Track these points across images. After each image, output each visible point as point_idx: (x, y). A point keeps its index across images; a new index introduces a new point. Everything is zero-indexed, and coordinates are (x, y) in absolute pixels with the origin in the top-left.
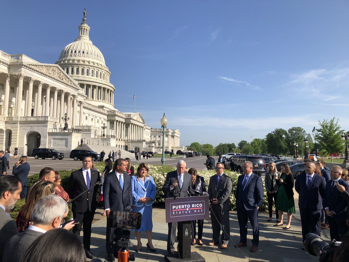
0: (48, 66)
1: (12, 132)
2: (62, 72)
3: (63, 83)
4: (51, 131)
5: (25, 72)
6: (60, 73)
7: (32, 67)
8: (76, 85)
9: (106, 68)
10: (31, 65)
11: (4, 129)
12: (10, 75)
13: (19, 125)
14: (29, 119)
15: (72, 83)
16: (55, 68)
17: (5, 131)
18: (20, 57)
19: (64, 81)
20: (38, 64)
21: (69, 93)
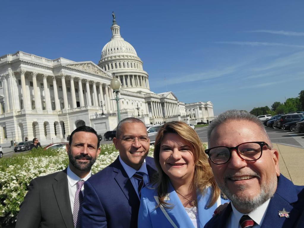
0: (83, 64)
1: (64, 123)
2: (96, 67)
3: (99, 76)
4: (92, 118)
5: (65, 72)
6: (94, 68)
7: (70, 67)
8: (110, 77)
9: (138, 58)
10: (69, 65)
11: (59, 121)
12: (55, 76)
13: (68, 116)
14: (75, 110)
15: (107, 75)
16: (89, 65)
17: (59, 123)
18: (59, 60)
19: (100, 74)
20: (74, 64)
21: (106, 84)
